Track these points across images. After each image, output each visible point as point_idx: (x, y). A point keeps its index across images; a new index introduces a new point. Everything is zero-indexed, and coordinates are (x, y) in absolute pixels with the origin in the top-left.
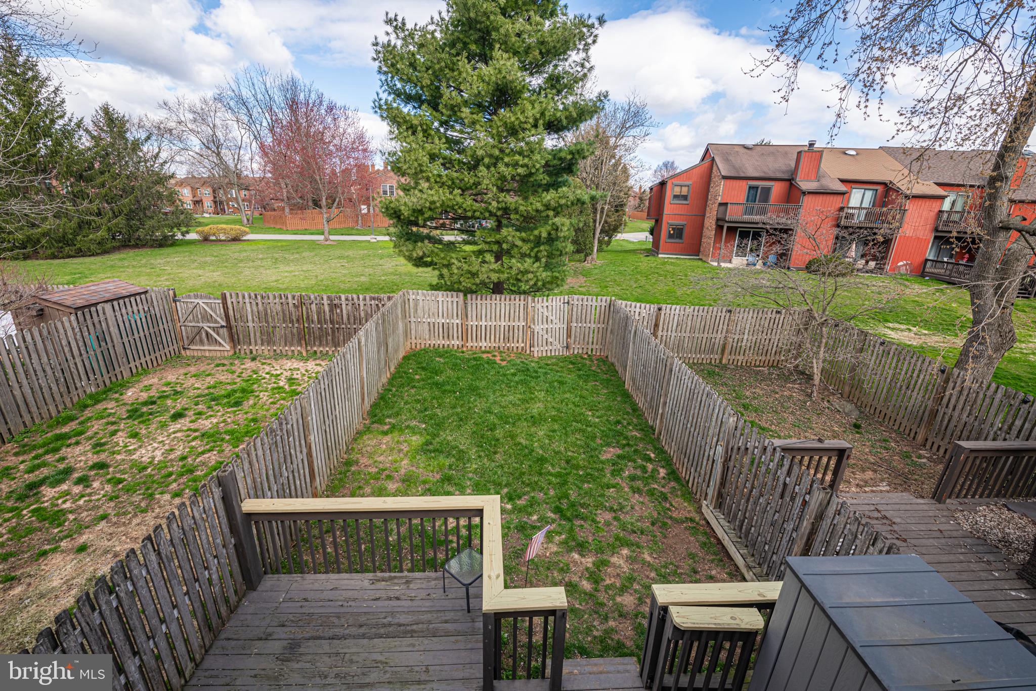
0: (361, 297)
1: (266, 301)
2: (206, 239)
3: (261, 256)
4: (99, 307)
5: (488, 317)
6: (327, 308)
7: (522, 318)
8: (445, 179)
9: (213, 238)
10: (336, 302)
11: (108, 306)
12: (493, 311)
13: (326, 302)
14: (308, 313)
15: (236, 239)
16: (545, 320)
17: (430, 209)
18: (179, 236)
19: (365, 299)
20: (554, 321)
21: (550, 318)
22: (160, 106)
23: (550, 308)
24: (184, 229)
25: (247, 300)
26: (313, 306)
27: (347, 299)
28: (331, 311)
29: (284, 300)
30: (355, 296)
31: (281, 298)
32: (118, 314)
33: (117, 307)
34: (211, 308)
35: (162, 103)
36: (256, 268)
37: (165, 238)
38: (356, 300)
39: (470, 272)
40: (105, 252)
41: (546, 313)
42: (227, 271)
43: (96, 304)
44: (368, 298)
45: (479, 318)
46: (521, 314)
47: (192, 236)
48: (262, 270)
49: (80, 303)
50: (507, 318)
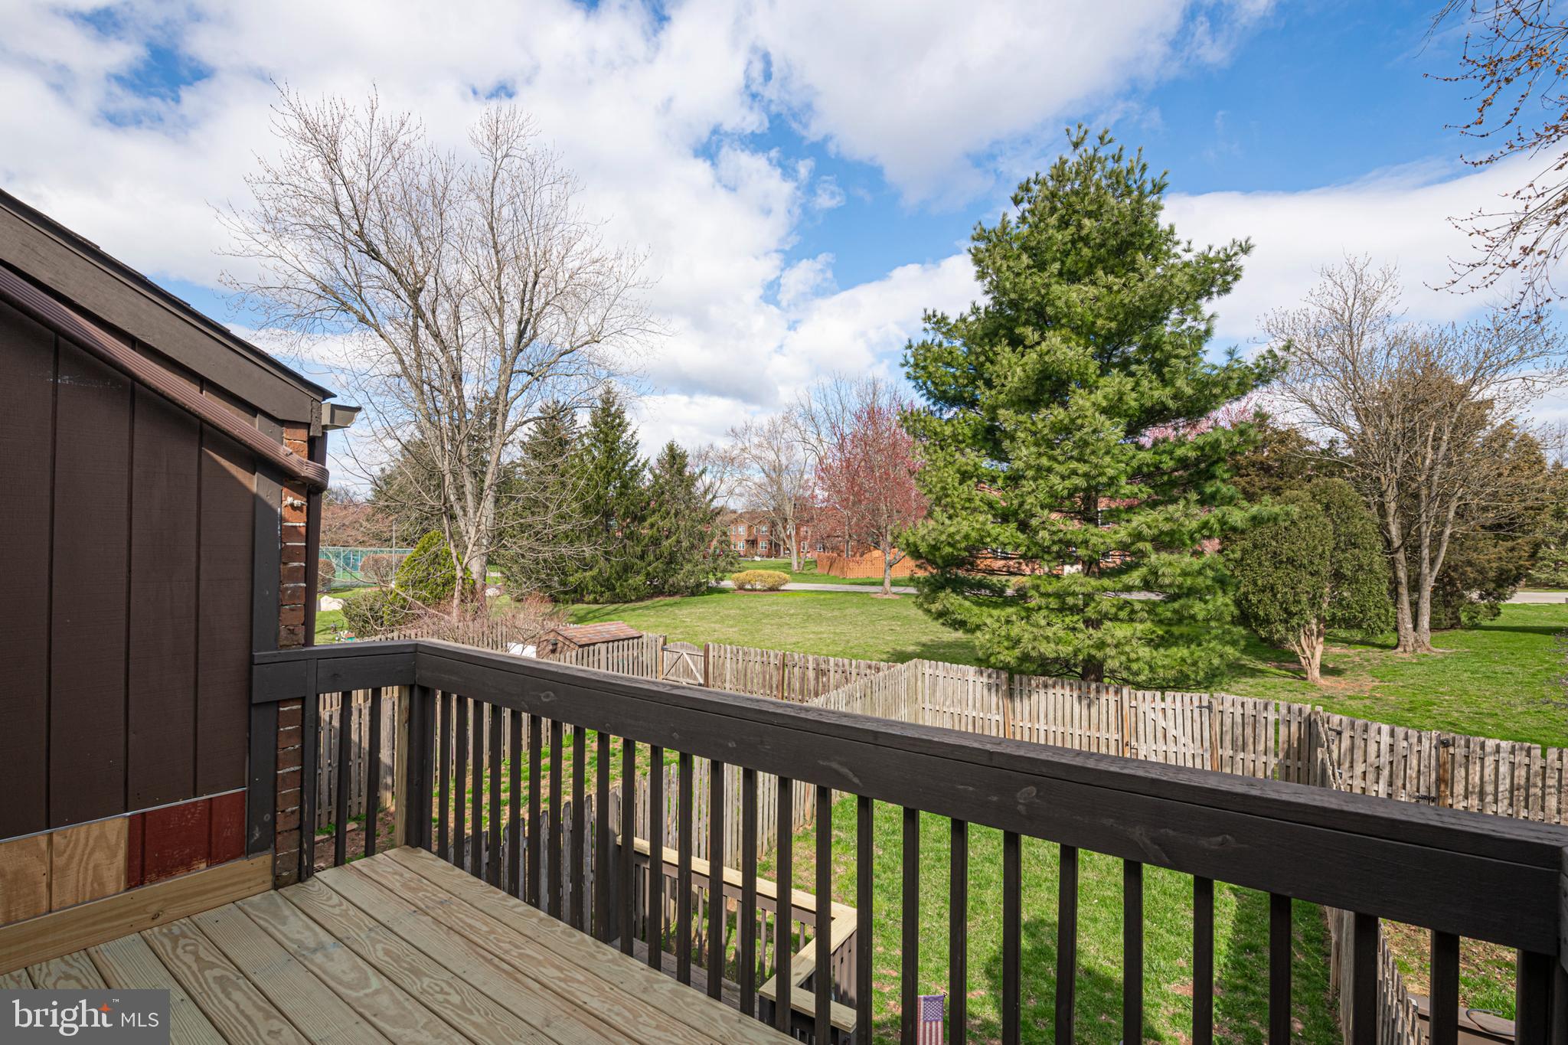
0: (854, 662)
1: (747, 659)
2: (741, 588)
3: (792, 611)
4: (597, 647)
5: (1051, 716)
6: (811, 674)
7: (1113, 726)
8: (978, 503)
9: (748, 587)
10: (823, 666)
11: (603, 647)
12: (1059, 706)
13: (811, 666)
14: (789, 678)
15: (773, 589)
16: (1160, 735)
17: (949, 544)
18: (713, 582)
19: (858, 667)
20: (1183, 740)
21: (1171, 732)
22: (728, 434)
23: (1170, 713)
24: (719, 575)
25: (728, 656)
26: (796, 669)
27: (837, 665)
28: (817, 678)
29: (765, 659)
30: (846, 661)
31: (763, 656)
32: (610, 656)
33: (610, 649)
34: (693, 662)
35: (729, 430)
36: (780, 626)
37: (699, 585)
38: (847, 667)
39: (1008, 637)
40: (640, 599)
41: (1161, 723)
42: (746, 627)
43: (594, 644)
44: (862, 665)
45: (1034, 717)
46: (1112, 719)
47: (727, 583)
48: (785, 630)
49: (585, 641)
50: (1085, 723)
